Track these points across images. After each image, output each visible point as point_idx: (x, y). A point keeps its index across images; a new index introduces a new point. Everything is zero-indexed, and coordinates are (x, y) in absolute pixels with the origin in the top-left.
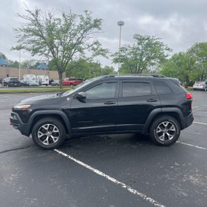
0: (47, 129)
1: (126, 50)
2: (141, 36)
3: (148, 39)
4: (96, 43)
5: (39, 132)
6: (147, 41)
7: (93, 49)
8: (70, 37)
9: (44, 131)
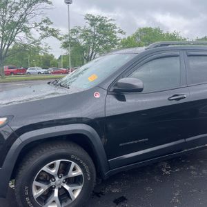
0: (54, 171)
1: (78, 32)
2: (93, 17)
3: (101, 20)
4: (45, 21)
5: (35, 183)
6: (99, 23)
7: (42, 29)
8: (10, 12)
9: (47, 178)
